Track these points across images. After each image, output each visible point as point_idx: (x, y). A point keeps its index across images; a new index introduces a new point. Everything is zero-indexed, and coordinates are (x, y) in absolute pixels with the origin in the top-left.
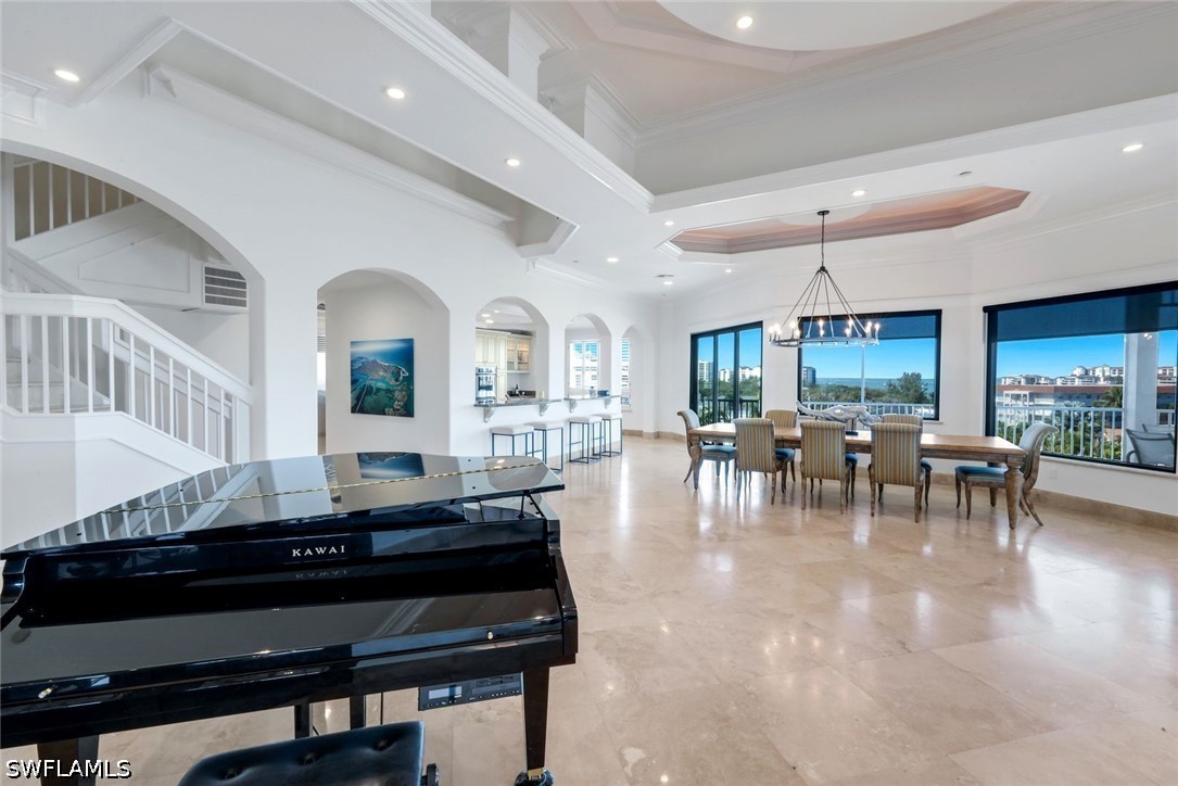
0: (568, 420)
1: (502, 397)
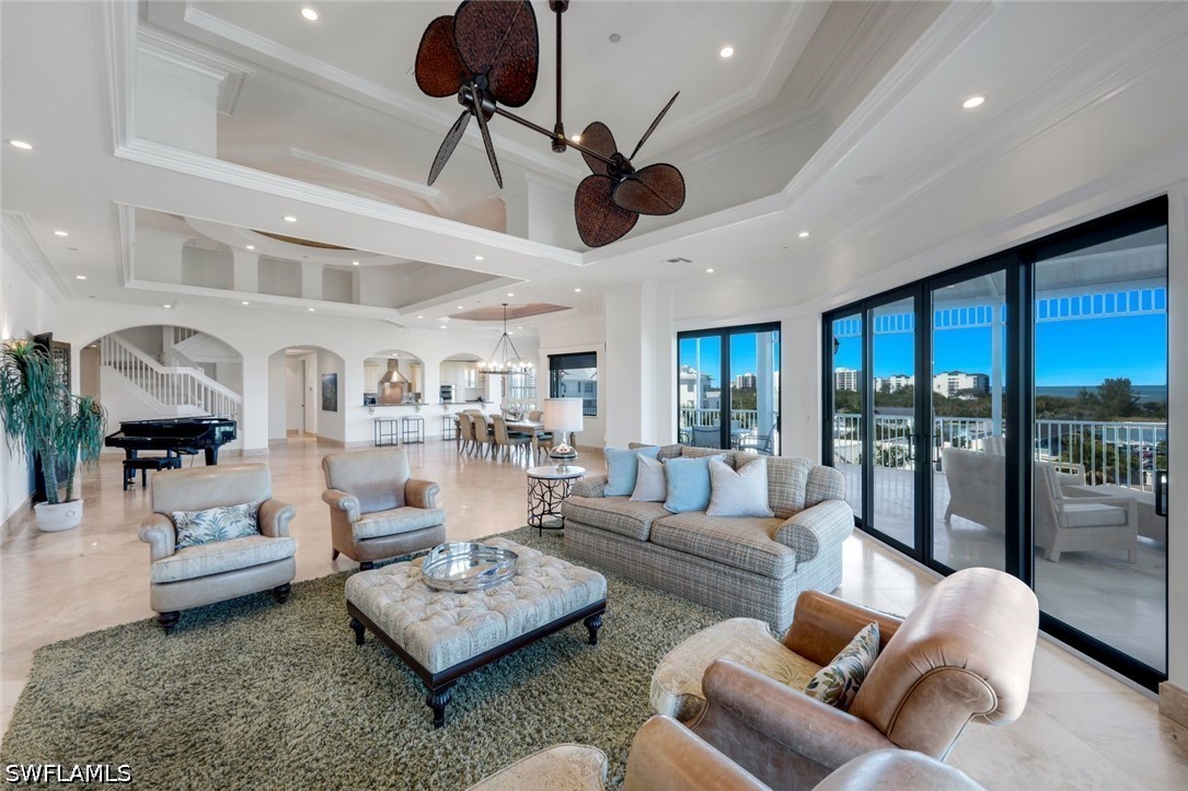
0: (442, 416)
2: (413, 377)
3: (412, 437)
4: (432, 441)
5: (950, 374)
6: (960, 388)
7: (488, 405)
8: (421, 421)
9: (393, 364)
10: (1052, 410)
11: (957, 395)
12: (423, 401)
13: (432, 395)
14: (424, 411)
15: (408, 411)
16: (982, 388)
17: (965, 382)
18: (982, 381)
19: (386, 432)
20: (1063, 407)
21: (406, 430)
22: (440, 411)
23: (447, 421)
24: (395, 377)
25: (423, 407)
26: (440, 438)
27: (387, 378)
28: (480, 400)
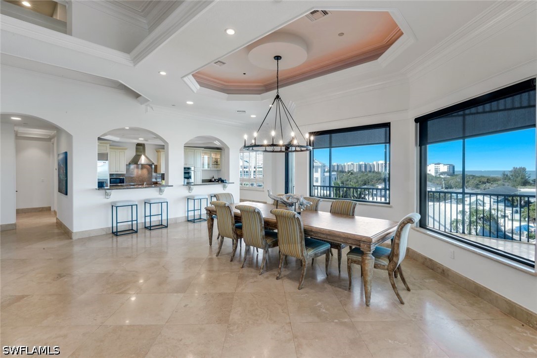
0: (186, 197)
1: (199, 182)
2: (158, 159)
3: (155, 220)
4: (176, 223)
5: (435, 164)
6: (441, 171)
7: (229, 186)
8: (164, 205)
9: (140, 147)
10: (490, 183)
11: (439, 175)
12: (167, 182)
13: (175, 176)
14: (168, 194)
15: (150, 193)
16: (451, 171)
17: (443, 168)
18: (451, 167)
19: (124, 217)
20: (495, 181)
21: (148, 214)
22: (185, 192)
23: (191, 202)
24: (143, 160)
25: (166, 189)
26: (184, 219)
27: (135, 161)
28: (221, 181)
